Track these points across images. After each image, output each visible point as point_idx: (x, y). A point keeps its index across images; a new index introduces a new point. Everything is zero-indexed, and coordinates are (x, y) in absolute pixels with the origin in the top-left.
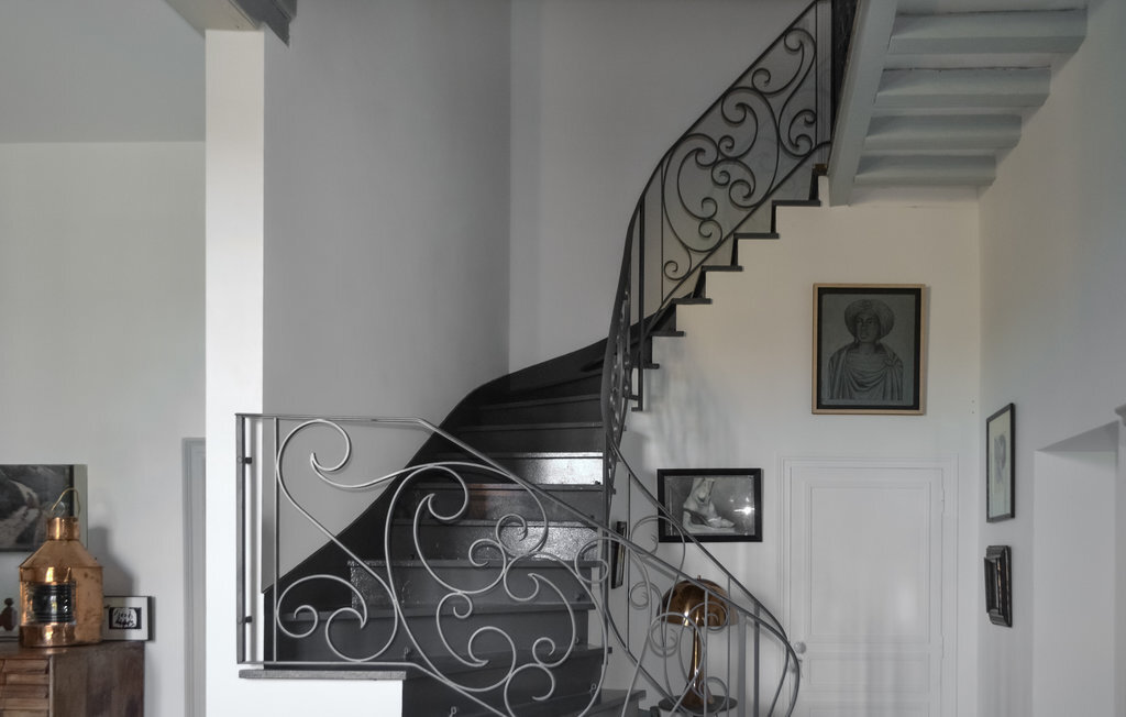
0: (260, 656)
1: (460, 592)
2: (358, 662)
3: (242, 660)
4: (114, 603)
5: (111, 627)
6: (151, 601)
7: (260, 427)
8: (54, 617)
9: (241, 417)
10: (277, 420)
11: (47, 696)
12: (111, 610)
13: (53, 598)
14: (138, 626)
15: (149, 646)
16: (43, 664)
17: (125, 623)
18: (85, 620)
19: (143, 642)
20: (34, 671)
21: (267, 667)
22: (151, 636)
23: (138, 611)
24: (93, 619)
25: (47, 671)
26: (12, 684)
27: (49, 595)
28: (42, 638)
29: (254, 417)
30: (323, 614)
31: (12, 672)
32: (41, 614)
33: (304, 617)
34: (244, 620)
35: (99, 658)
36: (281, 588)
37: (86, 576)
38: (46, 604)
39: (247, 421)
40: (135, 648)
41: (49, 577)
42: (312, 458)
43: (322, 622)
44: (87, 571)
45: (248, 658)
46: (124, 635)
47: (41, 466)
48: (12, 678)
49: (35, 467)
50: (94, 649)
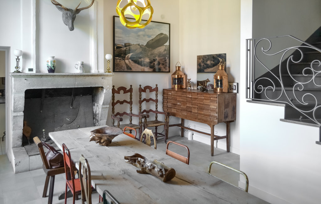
0: (251, 97)
1: (300, 83)
2: (273, 100)
3: (247, 97)
4: (231, 84)
5: (230, 89)
6: (238, 84)
7: (251, 42)
8: (219, 87)
9: (247, 40)
10: (255, 40)
11: (217, 103)
12: (230, 85)
13: (219, 82)
14: (235, 90)
15: (237, 94)
16: (216, 96)
17: (233, 89)
18: (225, 87)
19: (236, 93)
20: (215, 97)
21: (253, 100)
22: (238, 92)
23: (235, 86)
24: (226, 87)
25: (217, 98)
26: (212, 100)
27: (219, 81)
28: (217, 90)
29: (250, 40)
30: (264, 88)
31: (211, 97)
32: (217, 86)
33: (260, 88)
34: (248, 88)
35: (227, 96)
36: (255, 80)
37: (225, 78)
38: (218, 83)
39: (249, 41)
40: (234, 94)
41: (219, 78)
42: (262, 48)
43: (264, 90)
44: (225, 77)
45: (248, 97)
46: (232, 91)
47: (223, 54)
48: (211, 98)
49: (222, 54)
50: (226, 94)
